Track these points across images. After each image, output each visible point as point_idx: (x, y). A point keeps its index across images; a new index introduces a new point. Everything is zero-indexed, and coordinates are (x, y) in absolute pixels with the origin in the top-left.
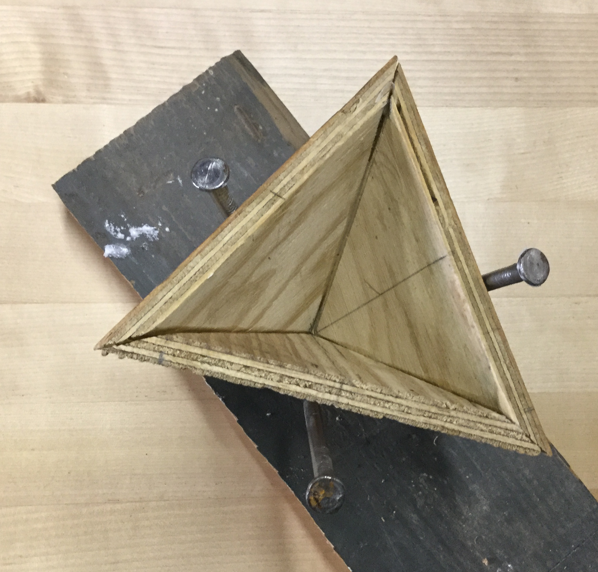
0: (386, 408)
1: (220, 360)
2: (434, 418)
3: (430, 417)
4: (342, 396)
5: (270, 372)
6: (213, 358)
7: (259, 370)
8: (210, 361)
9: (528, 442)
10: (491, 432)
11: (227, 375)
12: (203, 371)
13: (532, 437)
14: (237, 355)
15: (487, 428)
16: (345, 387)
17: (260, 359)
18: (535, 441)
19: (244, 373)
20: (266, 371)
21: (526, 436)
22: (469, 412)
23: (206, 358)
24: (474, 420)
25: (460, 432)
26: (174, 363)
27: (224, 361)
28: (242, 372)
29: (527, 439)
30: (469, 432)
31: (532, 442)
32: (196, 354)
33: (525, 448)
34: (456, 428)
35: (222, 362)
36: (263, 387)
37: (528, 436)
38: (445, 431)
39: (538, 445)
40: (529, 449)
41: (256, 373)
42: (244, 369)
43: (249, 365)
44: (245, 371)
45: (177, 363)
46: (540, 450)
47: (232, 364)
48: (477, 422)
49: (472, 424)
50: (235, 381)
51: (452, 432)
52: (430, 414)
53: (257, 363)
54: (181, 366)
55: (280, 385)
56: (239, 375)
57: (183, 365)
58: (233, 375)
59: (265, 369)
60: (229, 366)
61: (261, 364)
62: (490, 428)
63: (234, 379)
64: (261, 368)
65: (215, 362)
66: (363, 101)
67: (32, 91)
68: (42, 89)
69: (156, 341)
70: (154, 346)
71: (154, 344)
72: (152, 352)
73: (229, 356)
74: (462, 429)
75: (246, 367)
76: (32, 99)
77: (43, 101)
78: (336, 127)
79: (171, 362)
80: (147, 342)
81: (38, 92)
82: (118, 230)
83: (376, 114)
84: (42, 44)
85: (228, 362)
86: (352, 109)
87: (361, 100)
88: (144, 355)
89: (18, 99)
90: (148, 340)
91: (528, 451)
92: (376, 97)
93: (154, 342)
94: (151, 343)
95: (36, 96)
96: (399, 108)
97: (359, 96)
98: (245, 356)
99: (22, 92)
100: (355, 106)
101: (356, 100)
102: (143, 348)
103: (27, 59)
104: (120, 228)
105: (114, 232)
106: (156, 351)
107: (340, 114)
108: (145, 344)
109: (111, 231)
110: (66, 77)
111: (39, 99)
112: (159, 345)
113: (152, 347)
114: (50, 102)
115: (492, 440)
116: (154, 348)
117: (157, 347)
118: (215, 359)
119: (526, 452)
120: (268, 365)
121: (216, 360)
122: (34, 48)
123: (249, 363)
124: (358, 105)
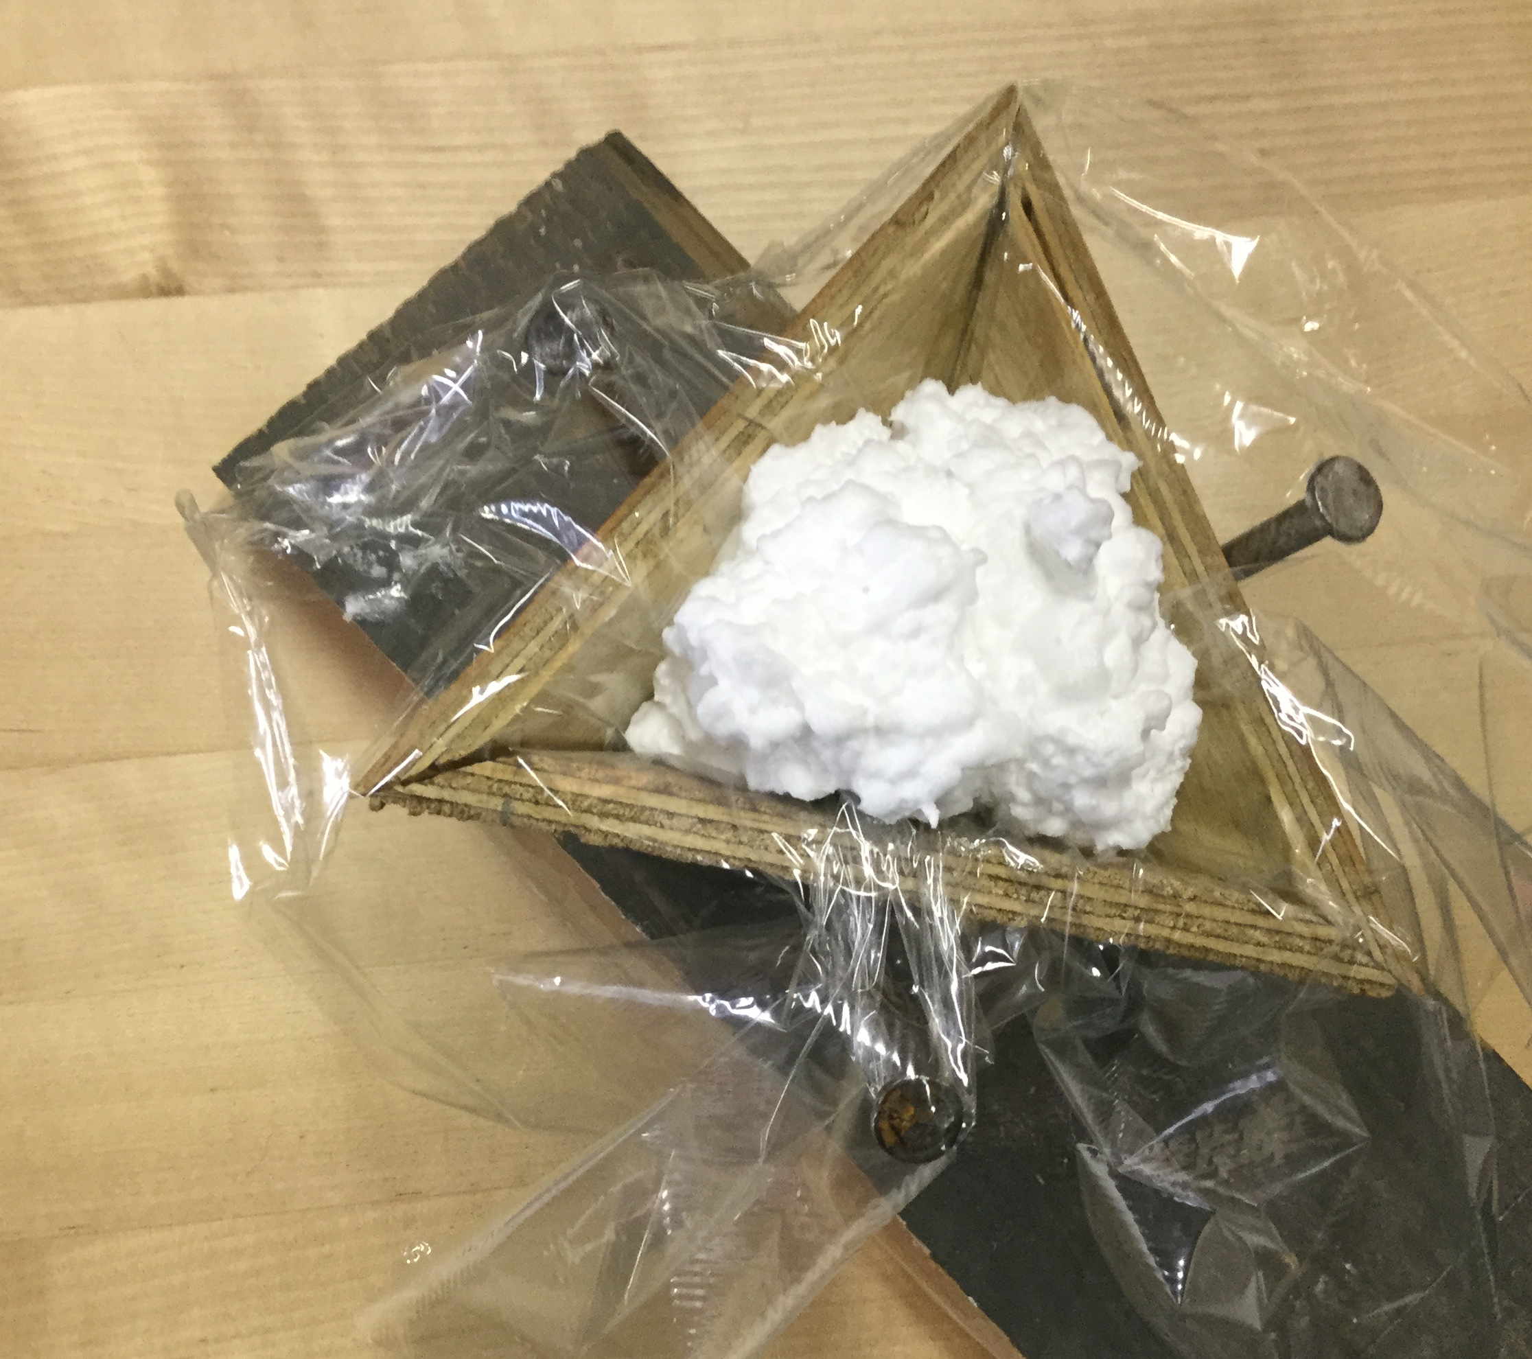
0: (1034, 902)
1: (643, 809)
2: (1146, 921)
3: (1137, 920)
6: (627, 805)
7: (734, 827)
8: (621, 812)
9: (1366, 965)
10: (1281, 947)
11: (662, 843)
12: (607, 836)
13: (1379, 958)
14: (684, 794)
15: (1270, 939)
18: (1386, 965)
19: (700, 835)
20: (752, 829)
23: (611, 806)
24: (1240, 921)
26: (537, 820)
27: (652, 809)
28: (695, 833)
29: (1365, 959)
30: (1228, 951)
31: (1378, 966)
32: (588, 797)
33: (1362, 982)
34: (1200, 941)
35: (647, 813)
37: (1369, 954)
38: (1174, 948)
39: (1390, 971)
40: (1370, 982)
41: (729, 835)
42: (699, 826)
43: (710, 816)
44: (702, 832)
45: (544, 820)
46: (1395, 984)
47: (671, 815)
49: (1235, 930)
50: (680, 855)
51: (1189, 950)
53: (728, 810)
54: (554, 827)
56: (690, 841)
57: (558, 823)
58: (676, 842)
59: (748, 824)
60: (666, 822)
63: (679, 850)
64: (738, 822)
66: (942, 198)
67: (151, 270)
68: (174, 265)
69: (494, 770)
70: (490, 783)
71: (488, 778)
72: (484, 797)
73: (663, 797)
75: (702, 821)
76: (155, 290)
77: (180, 291)
80: (473, 775)
81: (166, 273)
82: (373, 557)
84: (166, 163)
85: (662, 811)
86: (918, 216)
87: (937, 195)
88: (466, 805)
89: (121, 293)
90: (476, 768)
91: (1367, 987)
93: (488, 773)
94: (483, 776)
95: (163, 283)
96: (1028, 206)
97: (933, 185)
99: (129, 275)
100: (923, 209)
101: (925, 195)
102: (463, 788)
103: (137, 199)
104: (376, 552)
105: (363, 564)
106: (494, 794)
108: (469, 780)
109: (355, 561)
111: (170, 288)
112: (500, 781)
113: (485, 785)
114: (196, 293)
116: (490, 787)
117: (496, 786)
120: (756, 816)
121: (635, 809)
123: (712, 812)
124: (932, 206)
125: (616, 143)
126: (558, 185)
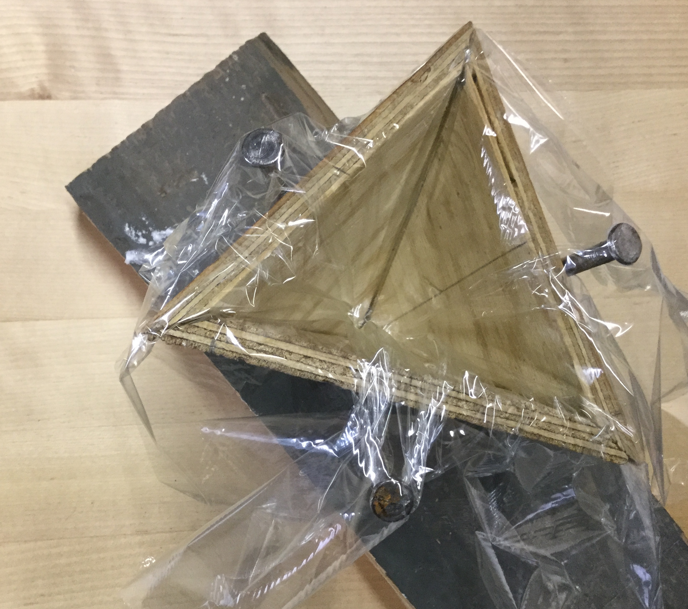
0: (459, 406)
1: (278, 349)
2: (512, 420)
3: (507, 419)
4: (411, 392)
5: (333, 364)
6: (271, 347)
7: (321, 361)
8: (267, 350)
9: (614, 448)
10: (574, 437)
11: (286, 366)
12: (259, 361)
13: (620, 444)
14: (297, 343)
15: (570, 432)
16: (414, 382)
17: (322, 349)
18: (623, 449)
19: (304, 364)
20: (329, 362)
21: (613, 442)
22: (551, 414)
23: (263, 346)
24: (556, 423)
25: (540, 436)
26: (227, 351)
27: (282, 349)
28: (302, 362)
29: (614, 445)
30: (550, 437)
31: (620, 449)
32: (252, 341)
33: (612, 456)
34: (536, 431)
35: (280, 351)
36: (324, 380)
37: (616, 443)
38: (524, 434)
39: (625, 452)
40: (615, 456)
41: (318, 364)
42: (304, 359)
43: (309, 355)
44: (304, 362)
45: (230, 351)
46: (627, 458)
47: (291, 353)
48: (559, 425)
49: (553, 427)
50: (294, 372)
51: (531, 435)
52: (507, 415)
53: (318, 353)
54: (234, 355)
55: (343, 379)
56: (299, 366)
57: (236, 353)
58: (292, 366)
59: (327, 360)
60: (288, 356)
61: (324, 355)
62: (573, 432)
63: (293, 370)
64: (322, 359)
65: (273, 351)
66: (435, 70)
67: (35, 86)
68: (47, 84)
69: (208, 326)
70: (206, 331)
71: (205, 329)
72: (202, 338)
73: (288, 344)
74: (542, 433)
75: (306, 357)
76: (37, 96)
77: (49, 97)
78: (405, 97)
79: (224, 349)
80: (198, 327)
81: (43, 88)
82: (140, 234)
83: (449, 84)
84: (45, 35)
85: (287, 351)
86: (423, 78)
87: (432, 68)
88: (194, 341)
89: (21, 97)
90: (199, 324)
91: (614, 458)
92: (449, 65)
93: (205, 327)
94: (202, 328)
95: (41, 93)
96: (475, 77)
97: (430, 64)
98: (305, 345)
99: (25, 88)
100: (426, 75)
101: (426, 69)
102: (193, 333)
103: (30, 51)
104: (142, 232)
105: (135, 237)
106: (207, 337)
107: (409, 84)
108: (196, 329)
109: (132, 235)
110: (73, 70)
111: (44, 96)
112: (211, 331)
113: (203, 332)
114: (57, 99)
115: (575, 445)
116: (206, 333)
117: (208, 333)
118: (272, 348)
119: (612, 460)
120: (331, 356)
121: (274, 349)
122: (37, 39)
123: (309, 353)
124: (430, 74)
125: (264, 38)
126: (236, 58)
